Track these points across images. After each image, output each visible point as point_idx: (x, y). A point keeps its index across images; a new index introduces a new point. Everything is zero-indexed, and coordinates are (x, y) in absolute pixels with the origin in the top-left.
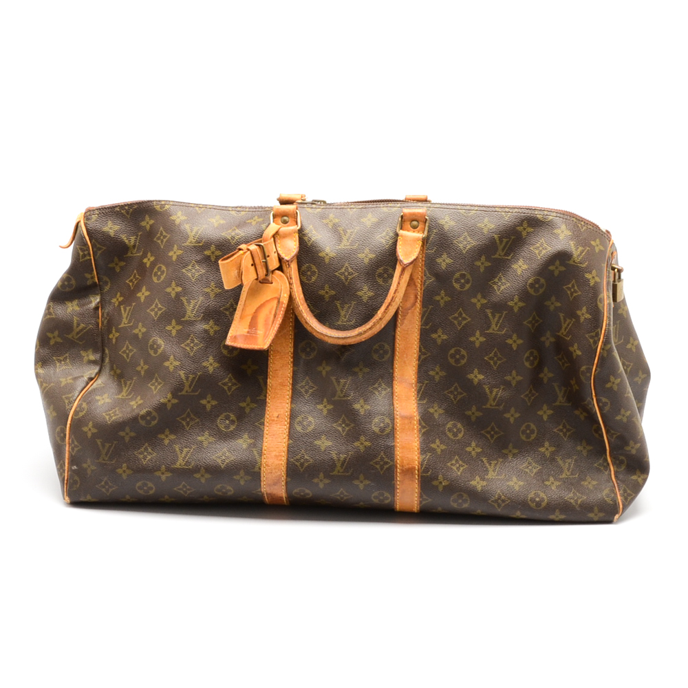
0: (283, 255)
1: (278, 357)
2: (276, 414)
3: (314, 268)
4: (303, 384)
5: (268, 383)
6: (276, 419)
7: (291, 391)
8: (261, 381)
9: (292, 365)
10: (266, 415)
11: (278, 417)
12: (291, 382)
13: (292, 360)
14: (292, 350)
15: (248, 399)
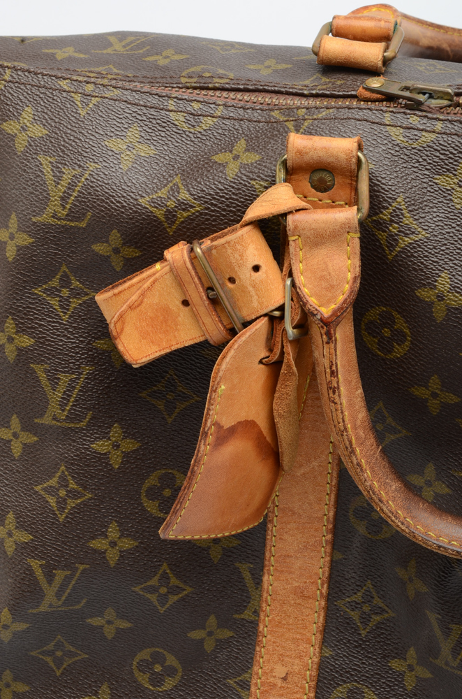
0: (313, 301)
1: (292, 525)
2: (280, 671)
3: (401, 323)
4: (358, 597)
5: (265, 585)
6: (279, 683)
7: (322, 614)
8: (247, 575)
9: (329, 549)
10: (255, 668)
11: (285, 679)
12: (325, 590)
13: (329, 537)
14: (331, 514)
15: (212, 620)
